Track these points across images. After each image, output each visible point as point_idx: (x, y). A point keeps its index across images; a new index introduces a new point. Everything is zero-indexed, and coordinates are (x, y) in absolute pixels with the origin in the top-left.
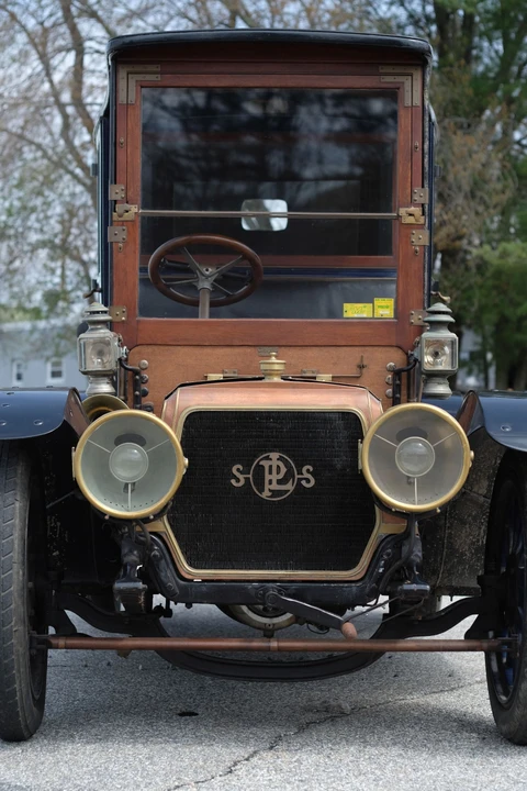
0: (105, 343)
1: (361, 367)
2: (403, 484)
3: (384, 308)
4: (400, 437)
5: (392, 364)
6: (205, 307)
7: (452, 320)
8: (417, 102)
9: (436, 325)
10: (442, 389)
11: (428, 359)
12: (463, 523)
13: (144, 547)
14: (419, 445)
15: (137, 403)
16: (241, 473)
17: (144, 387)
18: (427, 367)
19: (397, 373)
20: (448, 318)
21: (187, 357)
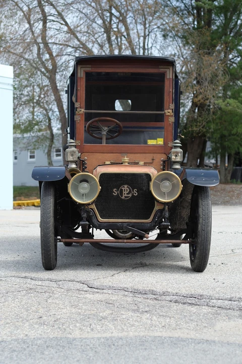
0: (74, 152)
1: (153, 160)
2: (163, 194)
3: (160, 141)
4: (162, 181)
5: (163, 159)
6: (104, 140)
7: (181, 145)
8: (171, 77)
9: (176, 147)
10: (178, 167)
11: (173, 157)
12: (184, 208)
13: (88, 212)
14: (167, 183)
15: (83, 170)
16: (116, 191)
17: (86, 166)
18: (173, 160)
19: (164, 162)
20: (180, 145)
21: (99, 156)
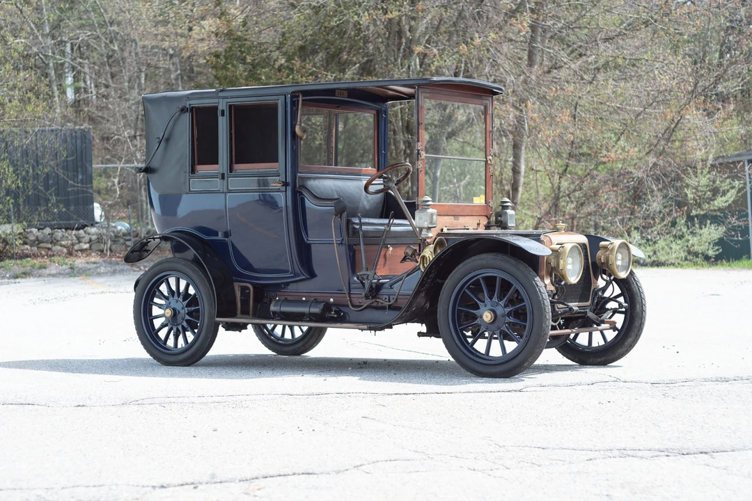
1: (478, 224)
3: (483, 200)
5: (485, 223)
9: (505, 207)
19: (486, 227)
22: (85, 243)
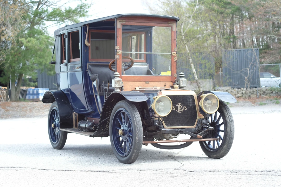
1: (165, 86)
3: (169, 73)
5: (170, 85)
6: (124, 72)
7: (185, 76)
8: (175, 30)
9: (181, 77)
16: (174, 107)
21: (132, 84)
22: (240, 94)
